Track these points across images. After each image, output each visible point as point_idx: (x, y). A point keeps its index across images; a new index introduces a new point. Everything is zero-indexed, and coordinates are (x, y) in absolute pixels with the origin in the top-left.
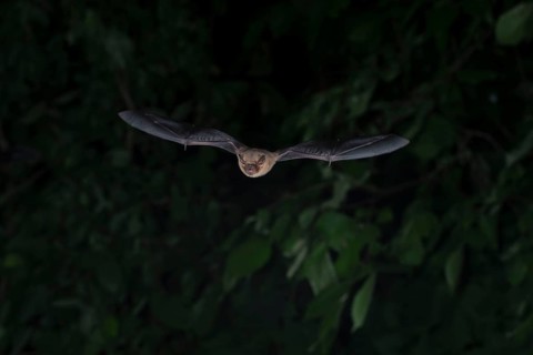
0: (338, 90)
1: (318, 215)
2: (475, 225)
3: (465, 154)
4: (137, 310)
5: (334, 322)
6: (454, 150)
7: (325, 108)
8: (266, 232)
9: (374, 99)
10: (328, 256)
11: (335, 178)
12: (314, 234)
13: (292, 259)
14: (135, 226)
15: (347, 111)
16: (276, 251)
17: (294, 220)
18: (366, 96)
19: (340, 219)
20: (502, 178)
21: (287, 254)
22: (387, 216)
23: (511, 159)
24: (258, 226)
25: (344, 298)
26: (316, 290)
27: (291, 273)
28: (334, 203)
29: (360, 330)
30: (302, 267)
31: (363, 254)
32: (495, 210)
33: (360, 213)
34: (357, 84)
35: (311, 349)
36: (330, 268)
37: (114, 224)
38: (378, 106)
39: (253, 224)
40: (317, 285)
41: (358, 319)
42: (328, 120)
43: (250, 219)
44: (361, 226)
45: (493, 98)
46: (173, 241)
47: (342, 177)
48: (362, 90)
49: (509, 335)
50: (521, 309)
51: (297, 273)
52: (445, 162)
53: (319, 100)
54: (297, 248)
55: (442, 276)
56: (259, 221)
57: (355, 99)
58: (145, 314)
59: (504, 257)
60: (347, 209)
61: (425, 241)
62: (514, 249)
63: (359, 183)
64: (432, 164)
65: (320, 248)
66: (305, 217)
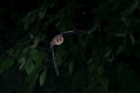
0: (35, 11)
1: (29, 50)
2: (78, 53)
5: (34, 83)
7: (31, 16)
8: (13, 55)
10: (32, 63)
11: (34, 38)
12: (28, 56)
13: (21, 64)
16: (16, 61)
17: (21, 52)
18: (44, 13)
19: (36, 51)
20: (87, 38)
21: (19, 62)
23: (90, 32)
24: (10, 53)
25: (37, 76)
26: (28, 74)
27: (20, 68)
28: (34, 46)
29: (42, 86)
30: (24, 66)
31: (43, 62)
32: (85, 48)
33: (42, 49)
34: (41, 9)
35: (27, 92)
36: (33, 67)
38: (48, 16)
39: (9, 53)
40: (29, 72)
41: (42, 82)
42: (32, 20)
43: (8, 51)
44: (43, 53)
45: (84, 13)
47: (36, 38)
48: (43, 11)
49: (89, 87)
51: (22, 68)
53: (29, 14)
54: (23, 60)
56: (10, 52)
57: (40, 14)
59: (88, 63)
60: (38, 48)
61: (63, 58)
62: (91, 61)
63: (42, 40)
65: (29, 60)
66: (25, 51)
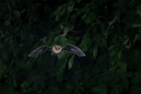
0: (65, 5)
1: (60, 38)
2: (101, 41)
3: (98, 22)
4: (12, 63)
5: (64, 66)
6: (96, 21)
7: (61, 10)
8: (46, 43)
9: (74, 7)
11: (64, 29)
14: (11, 41)
15: (67, 11)
17: (53, 40)
18: (72, 7)
19: (66, 39)
20: (108, 28)
22: (78, 38)
23: (111, 23)
24: (44, 41)
25: (67, 60)
26: (59, 58)
27: (52, 54)
28: (64, 35)
29: (71, 69)
32: (106, 37)
33: (71, 38)
34: (70, 4)
35: (58, 74)
37: (6, 41)
38: (75, 9)
39: (43, 40)
41: (70, 66)
42: (62, 13)
43: (42, 39)
44: (71, 41)
45: (106, 8)
46: (21, 45)
47: (66, 28)
48: (71, 5)
49: (110, 70)
50: (113, 63)
52: (93, 24)
53: (60, 8)
55: (92, 54)
57: (69, 8)
58: (14, 64)
59: (109, 49)
60: (67, 37)
61: (88, 45)
62: (111, 47)
63: (71, 30)
64: (90, 25)
66: (56, 39)
